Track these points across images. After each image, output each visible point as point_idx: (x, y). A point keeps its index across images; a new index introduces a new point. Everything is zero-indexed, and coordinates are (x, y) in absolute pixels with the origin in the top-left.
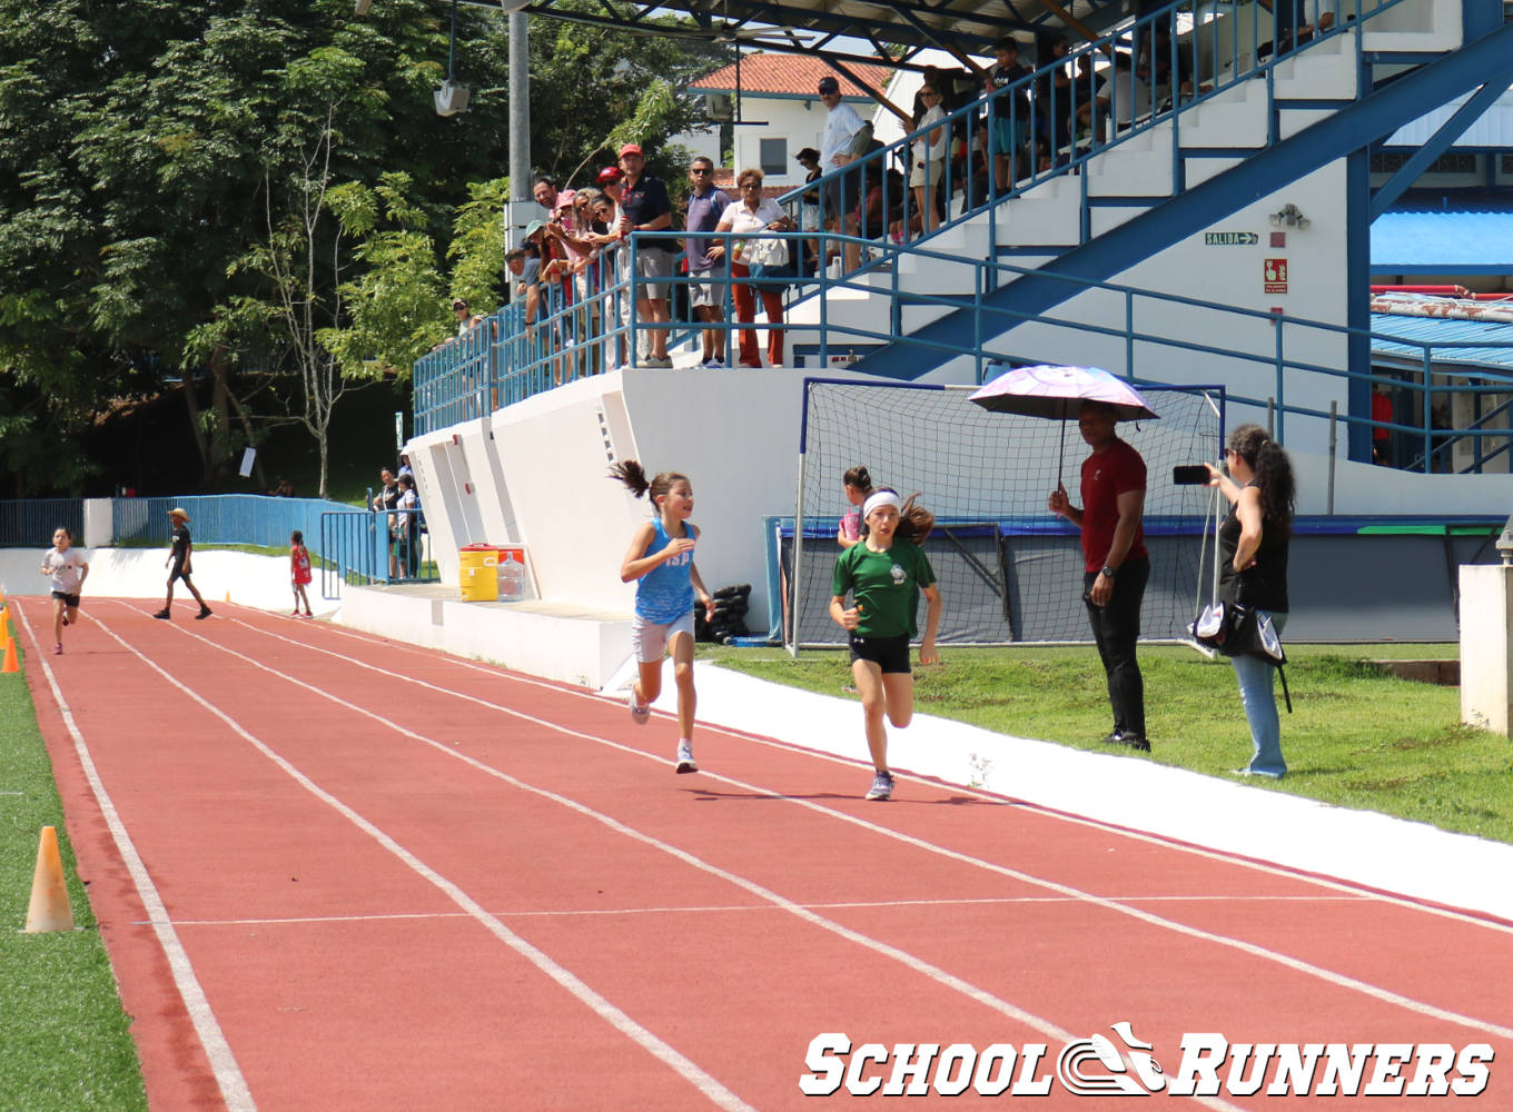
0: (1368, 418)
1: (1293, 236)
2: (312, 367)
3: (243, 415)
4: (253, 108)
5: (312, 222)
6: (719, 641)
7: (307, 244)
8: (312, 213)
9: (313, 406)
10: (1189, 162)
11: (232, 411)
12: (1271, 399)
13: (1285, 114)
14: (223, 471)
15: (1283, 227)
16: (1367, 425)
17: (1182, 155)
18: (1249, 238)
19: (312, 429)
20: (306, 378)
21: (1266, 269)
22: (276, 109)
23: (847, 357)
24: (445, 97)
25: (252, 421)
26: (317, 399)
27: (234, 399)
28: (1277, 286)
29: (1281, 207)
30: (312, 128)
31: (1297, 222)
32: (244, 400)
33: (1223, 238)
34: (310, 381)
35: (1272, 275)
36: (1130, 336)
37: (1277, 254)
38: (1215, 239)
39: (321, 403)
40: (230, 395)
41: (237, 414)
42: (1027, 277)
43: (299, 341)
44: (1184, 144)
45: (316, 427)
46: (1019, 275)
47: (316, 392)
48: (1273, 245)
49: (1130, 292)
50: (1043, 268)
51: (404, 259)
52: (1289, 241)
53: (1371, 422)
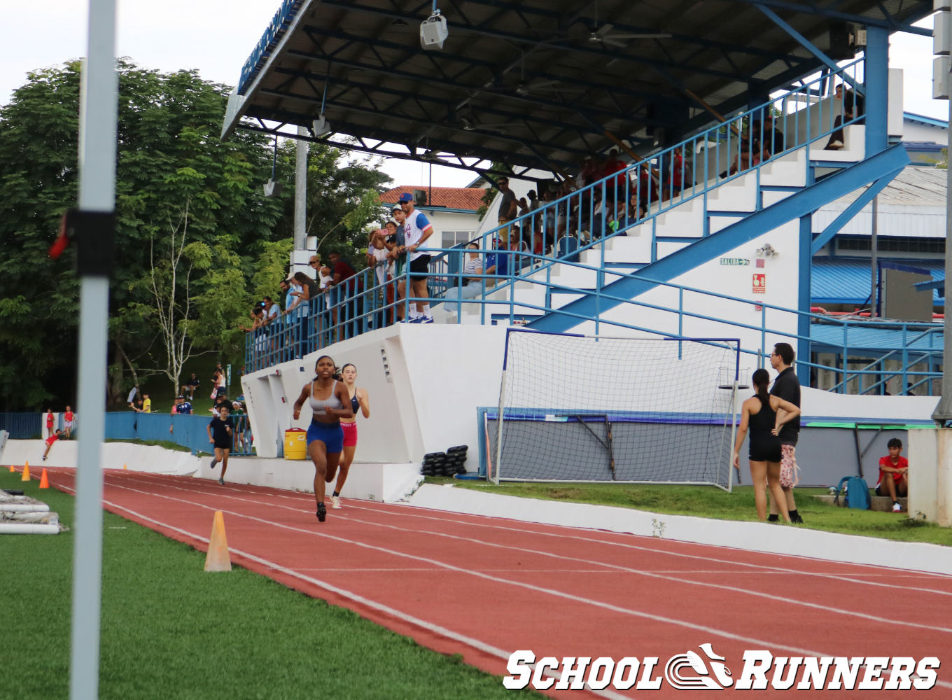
0: (808, 361)
1: (768, 261)
2: (172, 342)
3: (132, 369)
4: (145, 200)
5: (175, 263)
6: (451, 476)
7: (172, 274)
8: (176, 256)
9: (172, 364)
10: (712, 218)
11: (126, 366)
12: (759, 350)
13: (766, 193)
14: (119, 400)
15: (764, 257)
16: (808, 366)
17: (709, 214)
18: (744, 262)
19: (170, 377)
20: (169, 348)
21: (754, 279)
22: (157, 200)
23: (521, 321)
24: (270, 188)
25: (136, 371)
26: (174, 360)
27: (127, 360)
28: (759, 289)
29: (763, 245)
30: (177, 211)
31: (772, 253)
32: (132, 361)
33: (730, 261)
34: (171, 350)
35: (757, 283)
36: (681, 313)
37: (760, 271)
38: (726, 262)
39: (177, 363)
40: (126, 357)
41: (129, 368)
42: (625, 278)
43: (166, 329)
44: (709, 209)
45: (173, 376)
46: (621, 277)
47: (174, 357)
48: (758, 266)
49: (681, 288)
50: (633, 274)
51: (228, 283)
52: (766, 265)
53: (810, 364)
